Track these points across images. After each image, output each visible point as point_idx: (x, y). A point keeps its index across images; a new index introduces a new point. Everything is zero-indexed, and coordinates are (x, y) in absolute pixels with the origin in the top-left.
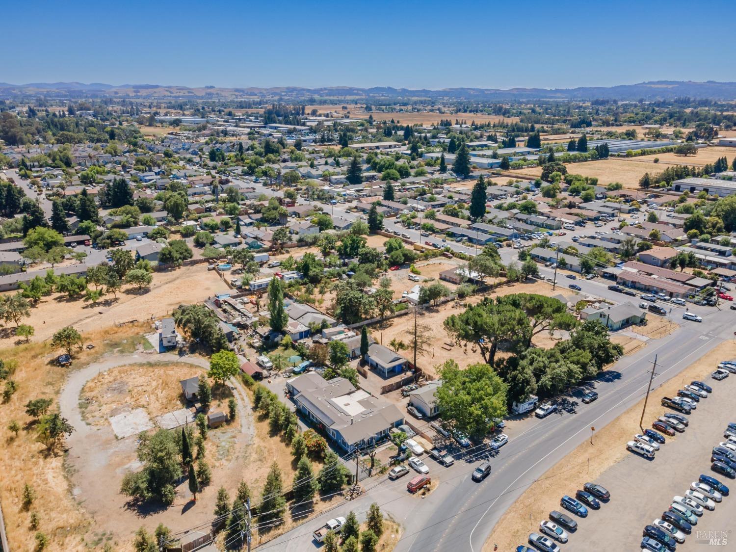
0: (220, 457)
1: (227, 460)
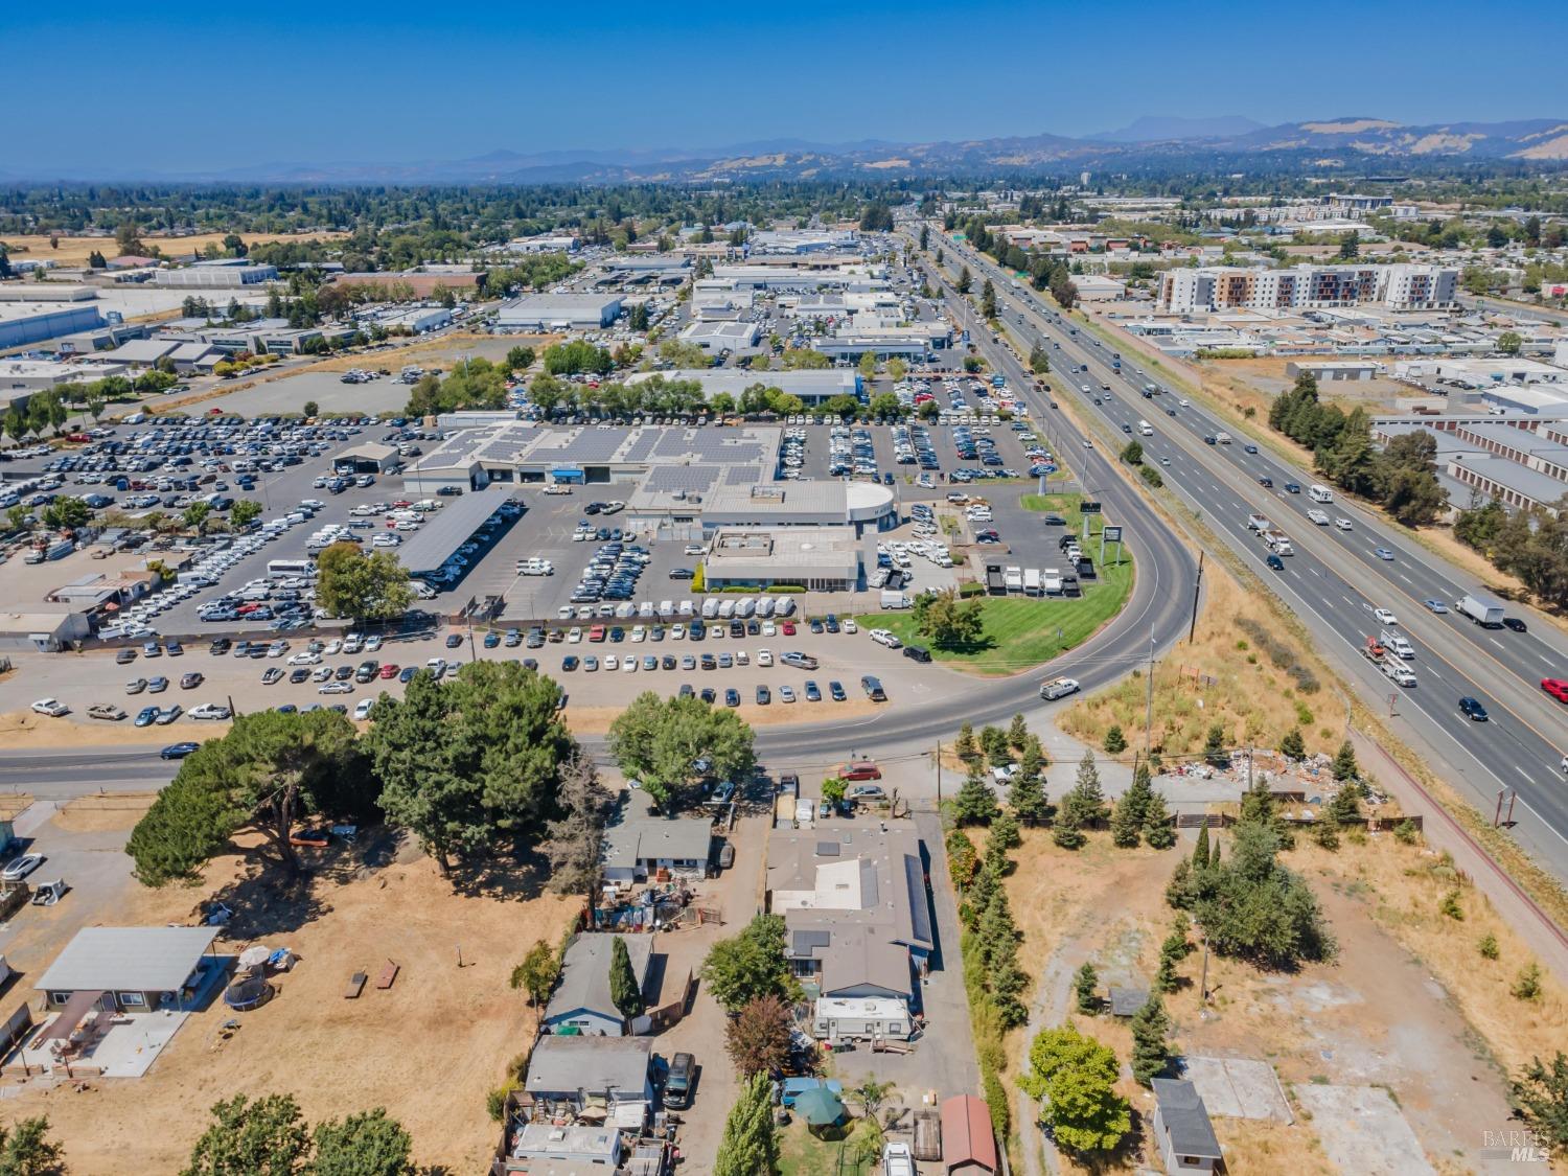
0: (1138, 936)
1: (1127, 924)
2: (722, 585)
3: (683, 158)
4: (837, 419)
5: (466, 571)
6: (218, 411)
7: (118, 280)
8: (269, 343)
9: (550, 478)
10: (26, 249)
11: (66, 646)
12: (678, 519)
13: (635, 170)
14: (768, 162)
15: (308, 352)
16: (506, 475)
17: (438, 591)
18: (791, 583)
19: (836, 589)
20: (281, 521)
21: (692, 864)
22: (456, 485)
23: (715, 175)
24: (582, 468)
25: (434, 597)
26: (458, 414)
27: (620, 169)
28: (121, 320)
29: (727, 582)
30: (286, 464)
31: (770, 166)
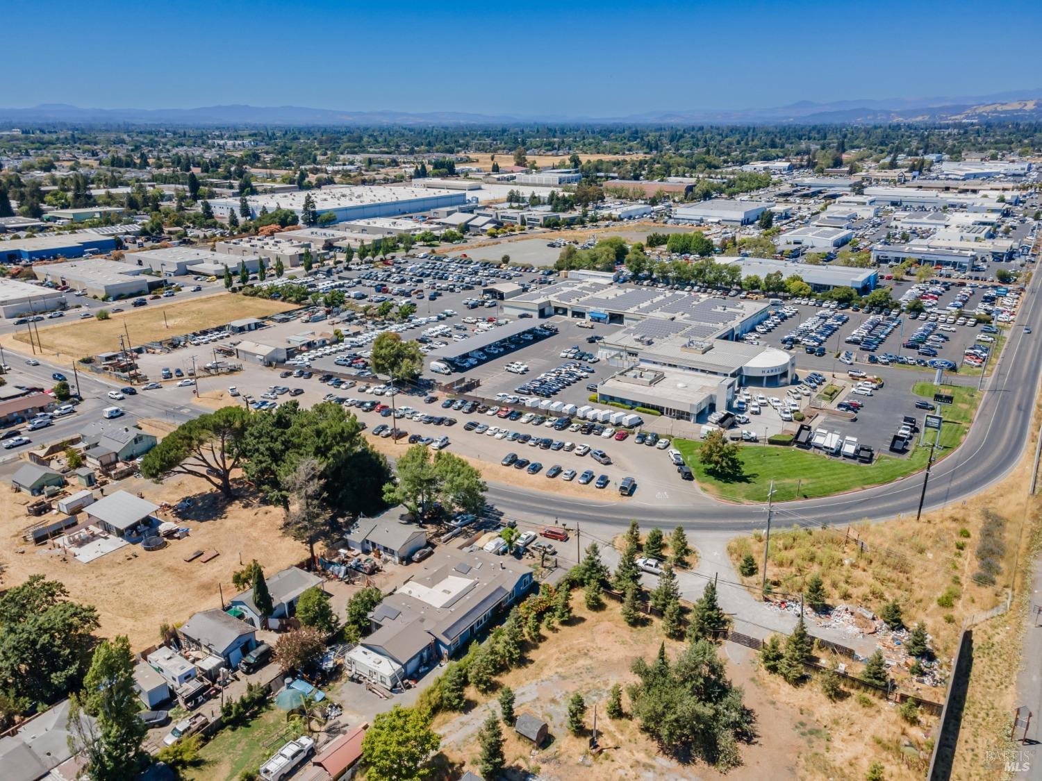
2: (608, 400)
3: (948, 104)
4: (834, 305)
5: (480, 362)
6: (465, 256)
7: (498, 179)
8: (529, 219)
9: (588, 317)
10: (477, 161)
11: (269, 364)
12: (630, 354)
13: (899, 114)
14: (1019, 107)
15: (548, 226)
16: (565, 312)
17: (454, 371)
18: (653, 407)
19: (682, 418)
20: (423, 320)
21: (392, 553)
22: (530, 313)
23: (967, 118)
24: (607, 313)
25: (449, 374)
26: (581, 271)
27: (888, 113)
28: (477, 202)
29: (612, 398)
30: (464, 289)
31: (1020, 110)
